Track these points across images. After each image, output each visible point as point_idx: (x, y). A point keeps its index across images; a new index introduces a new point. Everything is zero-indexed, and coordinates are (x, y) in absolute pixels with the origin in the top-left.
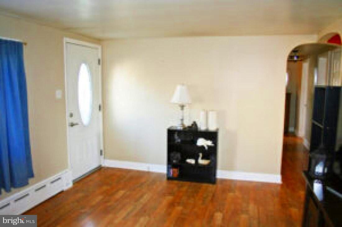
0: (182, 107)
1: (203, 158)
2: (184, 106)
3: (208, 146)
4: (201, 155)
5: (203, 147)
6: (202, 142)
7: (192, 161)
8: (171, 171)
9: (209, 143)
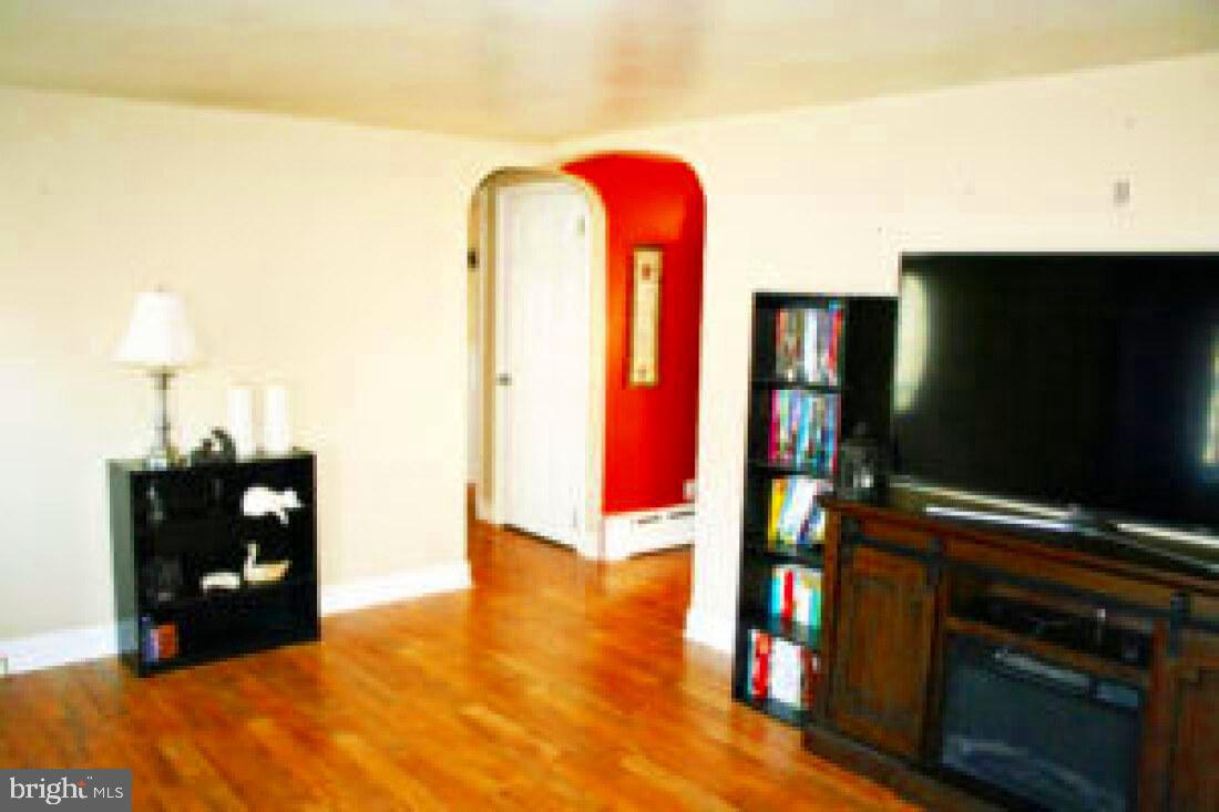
0: (164, 378)
1: (260, 560)
2: (170, 376)
3: (286, 510)
4: (253, 549)
5: (270, 518)
6: (259, 502)
7: (228, 580)
8: (155, 636)
9: (289, 499)
